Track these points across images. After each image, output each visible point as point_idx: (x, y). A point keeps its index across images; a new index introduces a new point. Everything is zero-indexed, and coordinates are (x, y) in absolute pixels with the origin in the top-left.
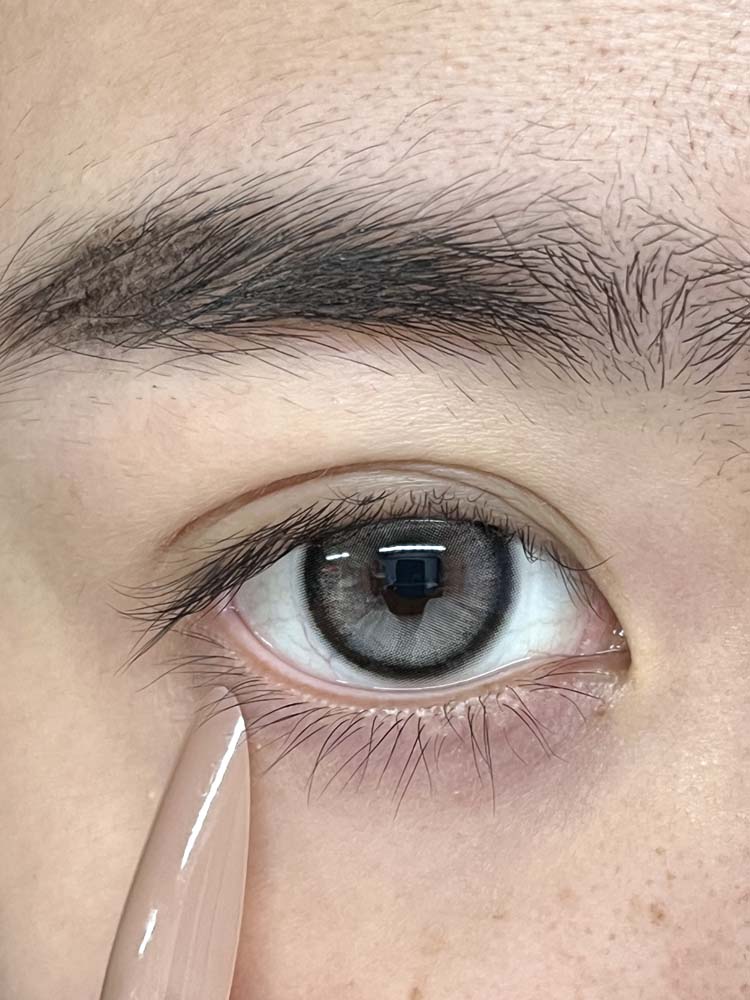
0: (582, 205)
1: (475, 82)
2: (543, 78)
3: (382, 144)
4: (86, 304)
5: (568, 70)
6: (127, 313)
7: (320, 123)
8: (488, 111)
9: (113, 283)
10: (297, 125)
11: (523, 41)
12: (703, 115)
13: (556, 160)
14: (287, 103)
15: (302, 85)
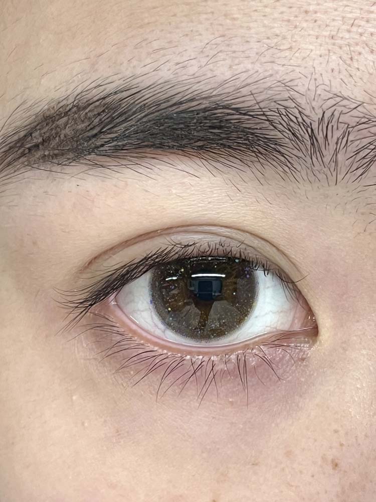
0: (296, 88)
1: (241, 27)
3: (194, 59)
4: (43, 144)
5: (289, 21)
6: (64, 149)
7: (162, 49)
8: (247, 42)
9: (57, 134)
10: (151, 50)
11: (266, 7)
13: (283, 65)
14: (146, 40)
15: (153, 31)
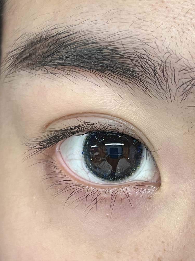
2: (145, 7)
3: (101, 20)
7: (87, 12)
9: (35, 52)
12: (188, 24)
13: (145, 30)
